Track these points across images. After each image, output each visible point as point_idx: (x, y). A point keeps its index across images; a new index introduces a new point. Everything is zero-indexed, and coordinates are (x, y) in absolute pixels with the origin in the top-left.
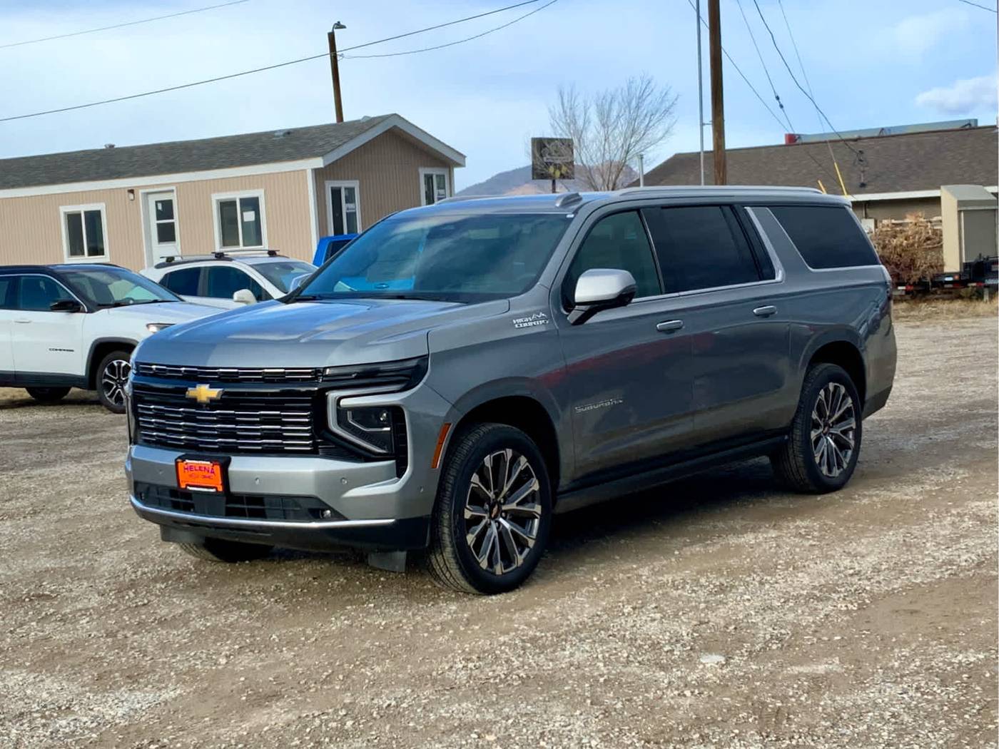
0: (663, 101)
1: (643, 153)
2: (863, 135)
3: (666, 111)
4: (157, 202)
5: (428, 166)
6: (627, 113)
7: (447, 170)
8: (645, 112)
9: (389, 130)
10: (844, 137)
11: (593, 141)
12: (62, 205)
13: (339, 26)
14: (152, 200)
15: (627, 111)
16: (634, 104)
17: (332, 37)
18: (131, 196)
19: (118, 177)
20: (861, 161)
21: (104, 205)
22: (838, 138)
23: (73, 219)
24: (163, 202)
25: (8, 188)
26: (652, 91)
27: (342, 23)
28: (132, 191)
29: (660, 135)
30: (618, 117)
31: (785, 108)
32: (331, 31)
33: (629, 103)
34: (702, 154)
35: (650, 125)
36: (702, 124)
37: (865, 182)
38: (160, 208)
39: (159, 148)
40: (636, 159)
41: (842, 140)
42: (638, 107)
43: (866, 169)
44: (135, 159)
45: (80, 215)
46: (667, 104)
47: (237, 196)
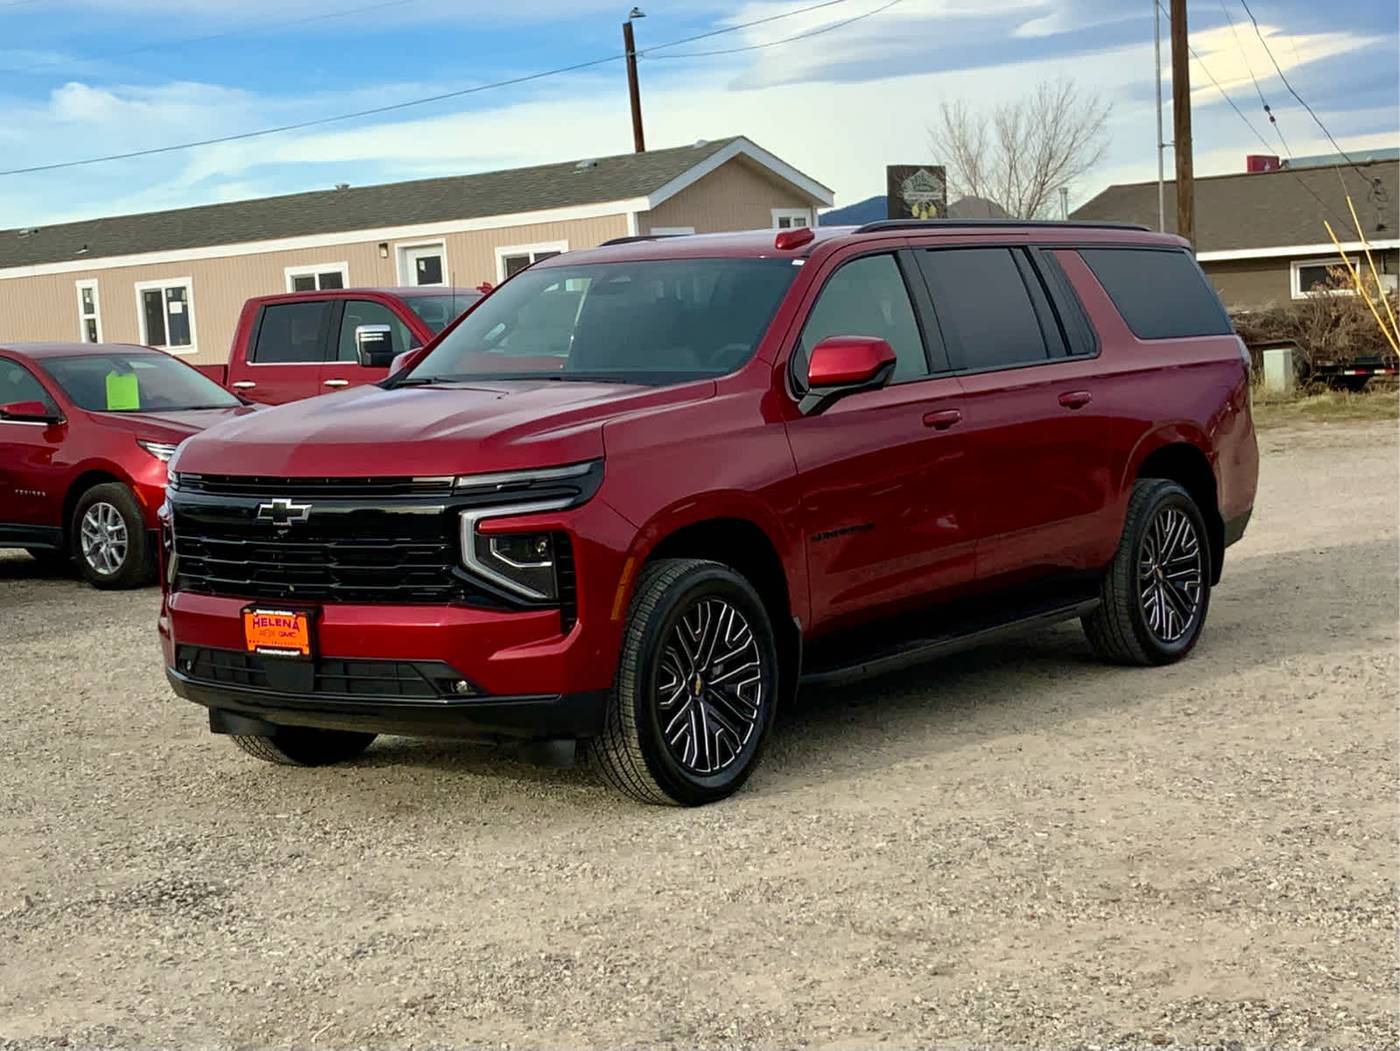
0: (1091, 112)
1: (1065, 186)
2: (1380, 159)
3: (1097, 125)
4: (418, 260)
5: (783, 207)
6: (1041, 131)
7: (809, 210)
8: (1065, 128)
9: (733, 158)
10: (1354, 160)
11: (993, 171)
12: (289, 265)
13: (637, 13)
14: (411, 258)
15: (1041, 126)
16: (1050, 117)
17: (628, 29)
18: (384, 252)
19: (365, 227)
20: (1377, 193)
21: (346, 264)
22: (1345, 161)
23: (303, 284)
24: (427, 260)
25: (212, 245)
26: (1075, 97)
27: (640, 11)
28: (384, 246)
29: (1088, 160)
30: (1028, 134)
31: (1277, 122)
32: (626, 21)
33: (1044, 120)
34: (1161, 187)
35: (1075, 145)
36: (1162, 146)
37: (1384, 223)
38: (423, 268)
39: (416, 187)
40: (1057, 195)
41: (1353, 165)
42: (1056, 121)
43: (1385, 204)
44: (385, 202)
45: (313, 279)
46: (1096, 117)
47: (530, 250)
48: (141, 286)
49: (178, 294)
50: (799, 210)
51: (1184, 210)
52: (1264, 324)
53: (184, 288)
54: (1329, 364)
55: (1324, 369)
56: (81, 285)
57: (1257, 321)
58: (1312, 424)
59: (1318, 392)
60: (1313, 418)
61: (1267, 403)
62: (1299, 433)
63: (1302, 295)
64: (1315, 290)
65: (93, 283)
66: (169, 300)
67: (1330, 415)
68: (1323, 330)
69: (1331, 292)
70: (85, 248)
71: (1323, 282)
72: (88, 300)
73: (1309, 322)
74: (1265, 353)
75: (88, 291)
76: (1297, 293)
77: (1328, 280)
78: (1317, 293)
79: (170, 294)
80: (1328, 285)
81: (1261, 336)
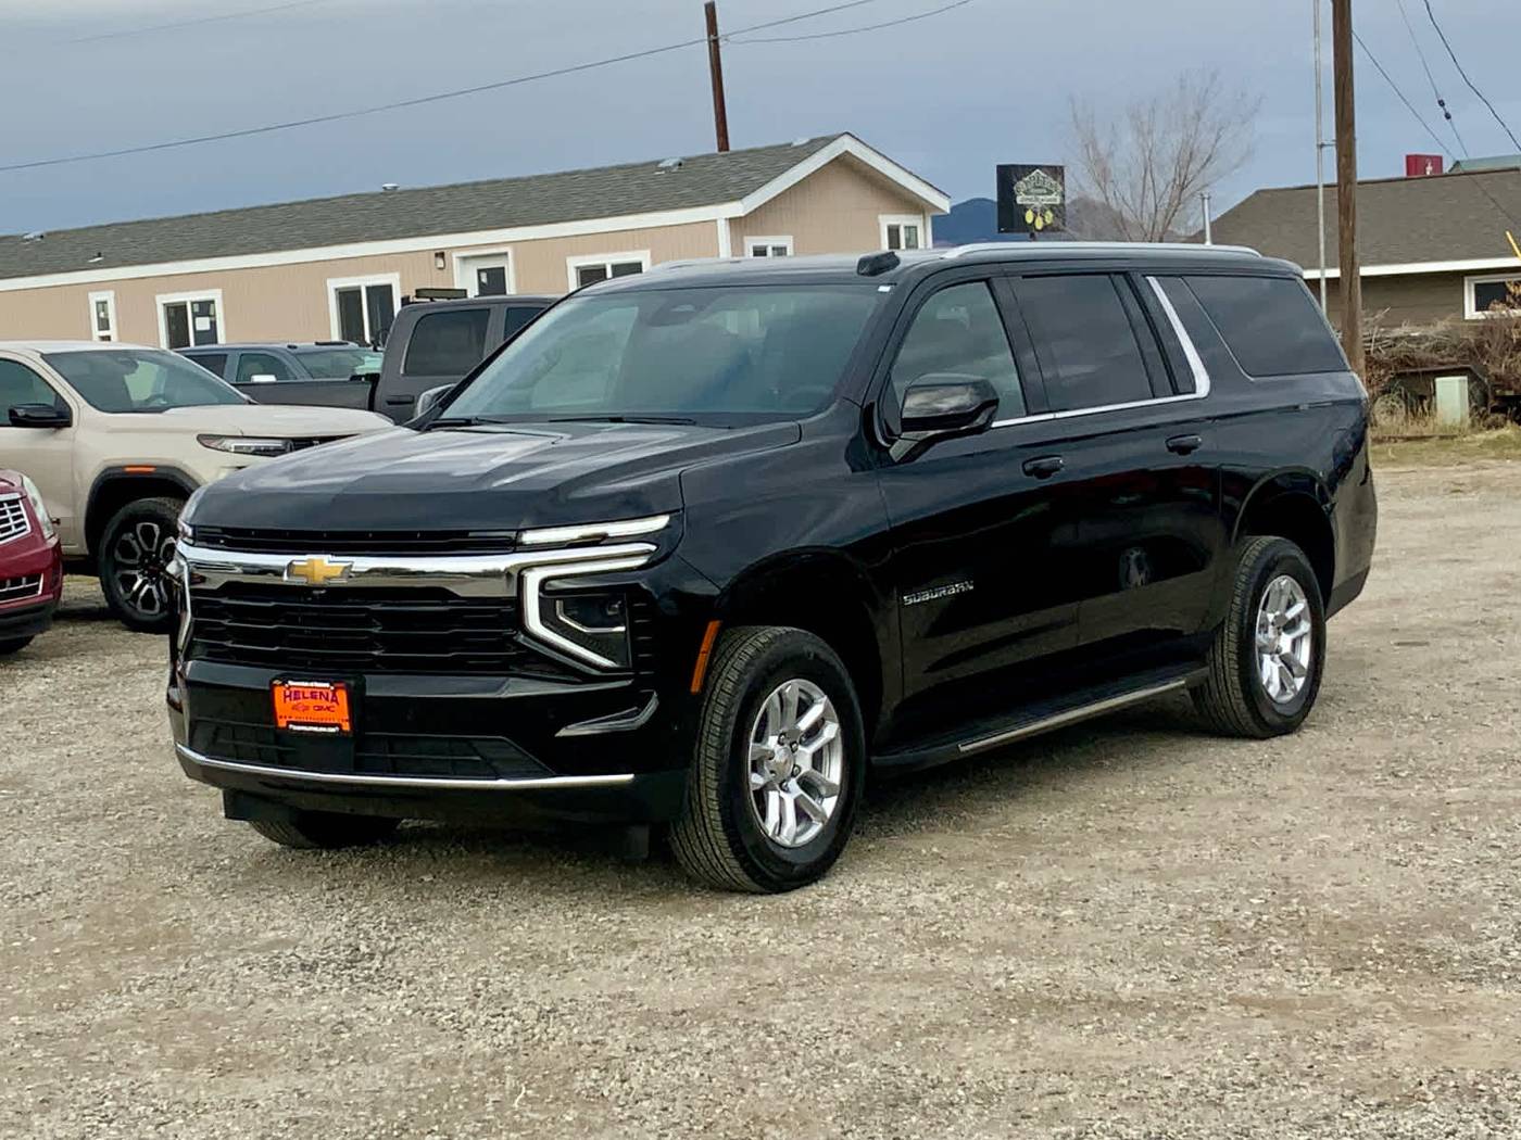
0: (1238, 106)
4: (479, 271)
5: (892, 212)
8: (1208, 125)
9: (837, 158)
14: (472, 269)
17: (710, 10)
18: (440, 263)
19: (420, 234)
21: (397, 275)
23: (348, 299)
26: (1220, 89)
28: (441, 255)
29: (1234, 161)
34: (1320, 190)
35: (1219, 143)
36: (1322, 146)
38: (484, 280)
42: (1197, 117)
44: (439, 205)
45: (359, 292)
46: (1244, 111)
47: (608, 260)
48: (162, 299)
49: (205, 308)
50: (911, 217)
51: (1347, 219)
52: (1436, 349)
53: (213, 302)
54: (1509, 393)
55: (1504, 399)
56: (94, 297)
57: (1427, 344)
58: (1493, 462)
59: (1497, 426)
60: (1493, 454)
61: (1442, 438)
62: (1480, 472)
63: (1480, 315)
64: (1493, 310)
65: (108, 296)
66: (195, 315)
67: (1513, 451)
68: (1503, 355)
69: (1512, 312)
70: (99, 255)
71: (1503, 301)
72: (102, 315)
73: (1486, 346)
74: (1438, 380)
75: (102, 305)
76: (1471, 312)
77: (1508, 298)
78: (1498, 311)
79: (197, 310)
80: (1508, 304)
81: (1433, 362)
